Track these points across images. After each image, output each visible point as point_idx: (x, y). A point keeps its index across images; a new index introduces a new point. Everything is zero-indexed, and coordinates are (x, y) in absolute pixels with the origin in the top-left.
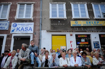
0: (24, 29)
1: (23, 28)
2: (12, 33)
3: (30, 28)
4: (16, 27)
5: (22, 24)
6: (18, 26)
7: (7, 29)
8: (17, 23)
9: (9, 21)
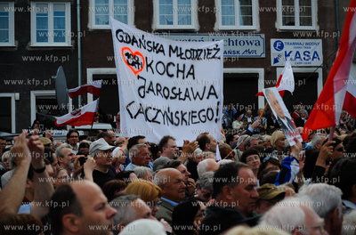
0: (302, 56)
1: (298, 52)
2: (276, 65)
3: (315, 52)
4: (283, 51)
5: (294, 44)
6: (287, 48)
7: (264, 56)
8: (284, 41)
9: (263, 36)
